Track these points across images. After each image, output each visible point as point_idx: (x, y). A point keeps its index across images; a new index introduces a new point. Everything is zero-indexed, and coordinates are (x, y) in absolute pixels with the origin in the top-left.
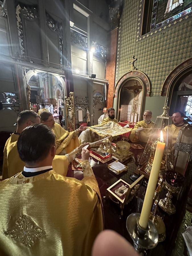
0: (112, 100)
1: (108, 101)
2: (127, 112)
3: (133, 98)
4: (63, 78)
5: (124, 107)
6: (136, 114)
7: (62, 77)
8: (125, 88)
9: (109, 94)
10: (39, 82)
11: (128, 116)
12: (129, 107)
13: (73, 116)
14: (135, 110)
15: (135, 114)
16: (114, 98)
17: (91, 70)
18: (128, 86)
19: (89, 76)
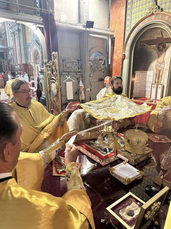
0: (121, 63)
1: (114, 65)
2: (146, 83)
3: (155, 59)
4: (42, 29)
5: (140, 74)
6: (161, 86)
7: (39, 27)
8: (142, 43)
9: (116, 54)
10: (6, 39)
11: (147, 89)
12: (148, 75)
13: (58, 92)
14: (159, 78)
15: (159, 86)
16: (123, 60)
17: (86, 14)
18: (147, 38)
19: (82, 25)
